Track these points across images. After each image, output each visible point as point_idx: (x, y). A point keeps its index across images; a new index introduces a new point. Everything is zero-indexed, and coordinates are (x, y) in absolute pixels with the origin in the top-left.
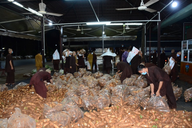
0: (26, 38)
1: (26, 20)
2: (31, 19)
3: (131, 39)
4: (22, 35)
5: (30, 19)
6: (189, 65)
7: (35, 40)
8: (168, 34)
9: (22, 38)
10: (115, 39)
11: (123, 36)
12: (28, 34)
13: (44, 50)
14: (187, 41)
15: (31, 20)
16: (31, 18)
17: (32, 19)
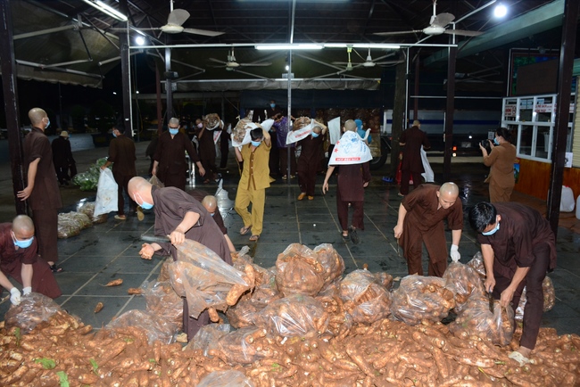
0: (64, 82)
1: (73, 29)
2: (88, 28)
3: (364, 86)
4: (51, 73)
5: (84, 27)
6: (519, 163)
7: (85, 85)
8: (466, 77)
9: (53, 80)
10: (320, 86)
11: (343, 77)
12: (68, 70)
13: (130, 121)
14: (518, 100)
15: (88, 30)
16: (88, 23)
17: (91, 28)
